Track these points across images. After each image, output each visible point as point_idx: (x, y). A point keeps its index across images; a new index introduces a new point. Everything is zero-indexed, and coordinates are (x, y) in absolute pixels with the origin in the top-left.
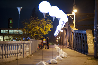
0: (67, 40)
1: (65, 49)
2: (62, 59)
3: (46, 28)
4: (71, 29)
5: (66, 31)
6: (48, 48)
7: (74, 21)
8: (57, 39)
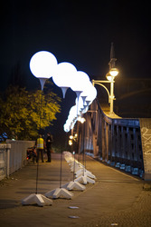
0: (95, 141)
1: (89, 164)
2: (83, 187)
3: (45, 114)
4: (103, 116)
5: (92, 120)
6: (49, 161)
7: (112, 97)
8: (71, 137)
